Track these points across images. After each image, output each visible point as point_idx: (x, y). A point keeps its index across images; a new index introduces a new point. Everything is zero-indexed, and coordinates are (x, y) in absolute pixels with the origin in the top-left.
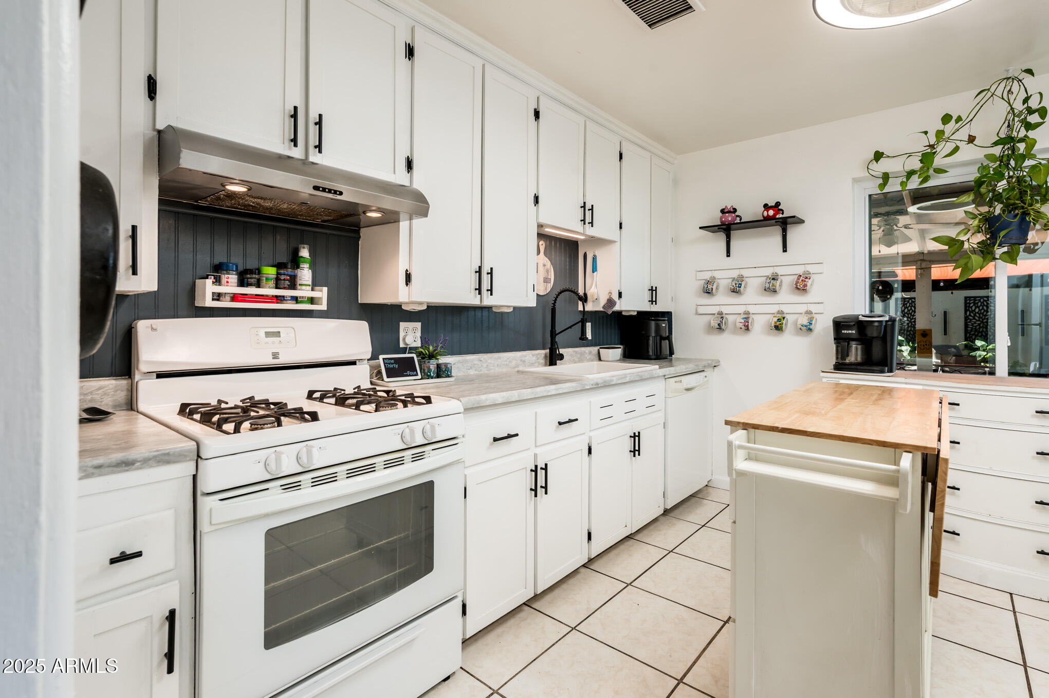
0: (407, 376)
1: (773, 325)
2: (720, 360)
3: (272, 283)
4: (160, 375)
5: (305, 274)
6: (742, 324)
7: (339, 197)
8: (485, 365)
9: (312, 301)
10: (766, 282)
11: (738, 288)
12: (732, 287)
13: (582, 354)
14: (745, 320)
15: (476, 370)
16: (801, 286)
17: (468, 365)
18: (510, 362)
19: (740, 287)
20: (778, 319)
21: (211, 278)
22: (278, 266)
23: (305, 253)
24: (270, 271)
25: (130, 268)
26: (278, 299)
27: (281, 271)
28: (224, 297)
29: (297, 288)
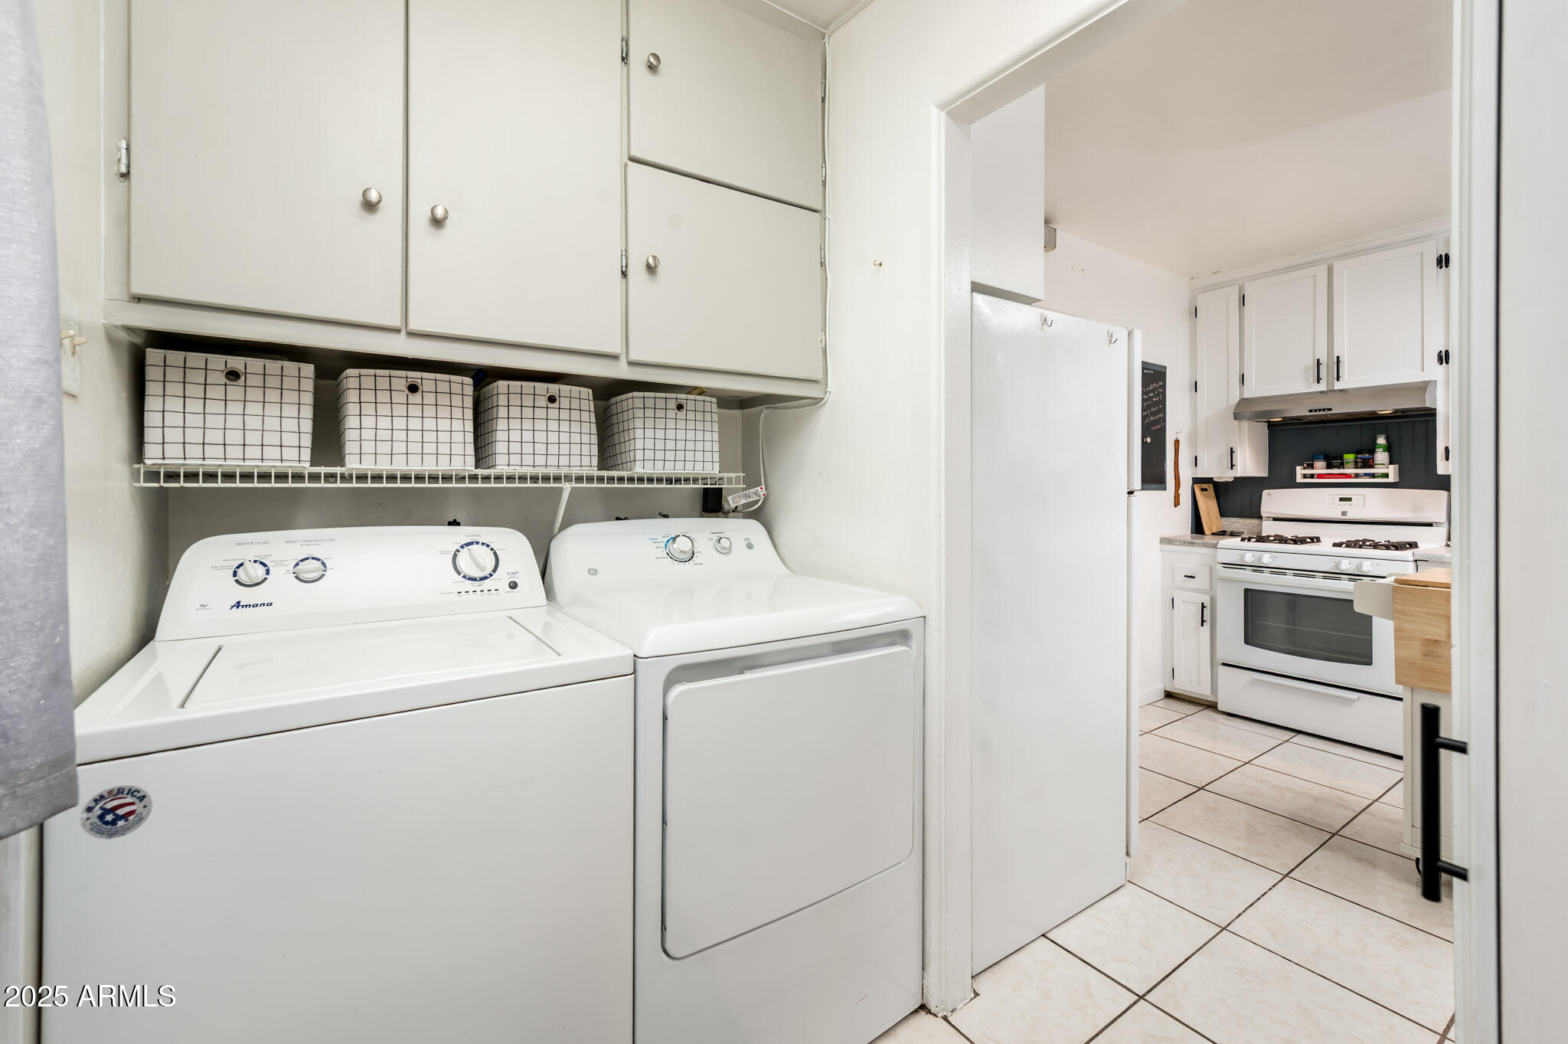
3: (1352, 465)
4: (1276, 520)
5: (1381, 456)
7: (1330, 412)
9: (1386, 476)
21: (1305, 465)
22: (1357, 452)
23: (1381, 441)
24: (1349, 457)
25: (1232, 466)
26: (1357, 476)
27: (1360, 456)
28: (1312, 476)
29: (1373, 468)
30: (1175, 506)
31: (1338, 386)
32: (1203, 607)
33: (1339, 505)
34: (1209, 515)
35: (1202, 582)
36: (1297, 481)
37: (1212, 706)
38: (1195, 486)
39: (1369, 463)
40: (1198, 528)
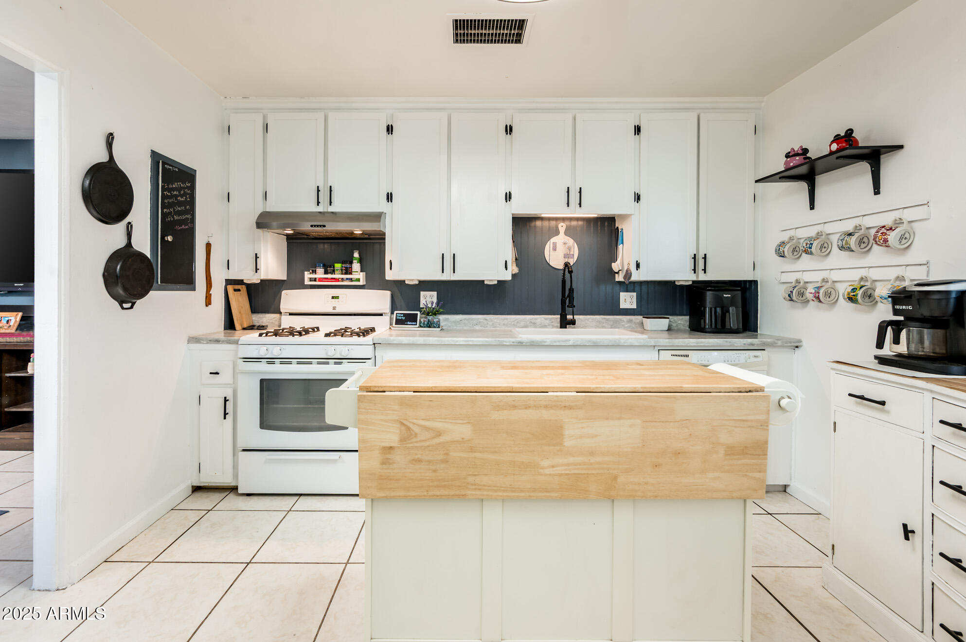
0: (407, 324)
1: (846, 297)
2: (803, 340)
3: (339, 271)
4: (291, 314)
5: (356, 266)
6: (812, 295)
7: (324, 228)
8: (490, 323)
9: (358, 280)
10: (839, 239)
11: (809, 249)
12: (803, 248)
13: (615, 321)
14: (816, 289)
15: (481, 326)
16: (881, 241)
17: (474, 322)
18: (518, 322)
19: (811, 248)
20: (853, 289)
21: (311, 271)
22: (343, 263)
23: (356, 255)
24: (338, 266)
25: (257, 270)
26: (343, 280)
27: (343, 265)
28: (315, 280)
29: (352, 274)
30: (207, 306)
31: (331, 209)
32: (226, 400)
33: (332, 302)
34: (240, 313)
35: (226, 377)
36: (306, 284)
37: (234, 489)
38: (228, 287)
39: (348, 271)
40: (230, 325)
